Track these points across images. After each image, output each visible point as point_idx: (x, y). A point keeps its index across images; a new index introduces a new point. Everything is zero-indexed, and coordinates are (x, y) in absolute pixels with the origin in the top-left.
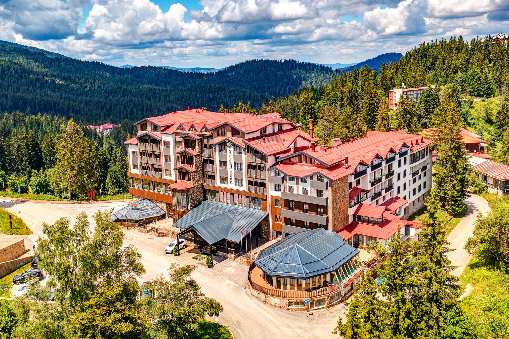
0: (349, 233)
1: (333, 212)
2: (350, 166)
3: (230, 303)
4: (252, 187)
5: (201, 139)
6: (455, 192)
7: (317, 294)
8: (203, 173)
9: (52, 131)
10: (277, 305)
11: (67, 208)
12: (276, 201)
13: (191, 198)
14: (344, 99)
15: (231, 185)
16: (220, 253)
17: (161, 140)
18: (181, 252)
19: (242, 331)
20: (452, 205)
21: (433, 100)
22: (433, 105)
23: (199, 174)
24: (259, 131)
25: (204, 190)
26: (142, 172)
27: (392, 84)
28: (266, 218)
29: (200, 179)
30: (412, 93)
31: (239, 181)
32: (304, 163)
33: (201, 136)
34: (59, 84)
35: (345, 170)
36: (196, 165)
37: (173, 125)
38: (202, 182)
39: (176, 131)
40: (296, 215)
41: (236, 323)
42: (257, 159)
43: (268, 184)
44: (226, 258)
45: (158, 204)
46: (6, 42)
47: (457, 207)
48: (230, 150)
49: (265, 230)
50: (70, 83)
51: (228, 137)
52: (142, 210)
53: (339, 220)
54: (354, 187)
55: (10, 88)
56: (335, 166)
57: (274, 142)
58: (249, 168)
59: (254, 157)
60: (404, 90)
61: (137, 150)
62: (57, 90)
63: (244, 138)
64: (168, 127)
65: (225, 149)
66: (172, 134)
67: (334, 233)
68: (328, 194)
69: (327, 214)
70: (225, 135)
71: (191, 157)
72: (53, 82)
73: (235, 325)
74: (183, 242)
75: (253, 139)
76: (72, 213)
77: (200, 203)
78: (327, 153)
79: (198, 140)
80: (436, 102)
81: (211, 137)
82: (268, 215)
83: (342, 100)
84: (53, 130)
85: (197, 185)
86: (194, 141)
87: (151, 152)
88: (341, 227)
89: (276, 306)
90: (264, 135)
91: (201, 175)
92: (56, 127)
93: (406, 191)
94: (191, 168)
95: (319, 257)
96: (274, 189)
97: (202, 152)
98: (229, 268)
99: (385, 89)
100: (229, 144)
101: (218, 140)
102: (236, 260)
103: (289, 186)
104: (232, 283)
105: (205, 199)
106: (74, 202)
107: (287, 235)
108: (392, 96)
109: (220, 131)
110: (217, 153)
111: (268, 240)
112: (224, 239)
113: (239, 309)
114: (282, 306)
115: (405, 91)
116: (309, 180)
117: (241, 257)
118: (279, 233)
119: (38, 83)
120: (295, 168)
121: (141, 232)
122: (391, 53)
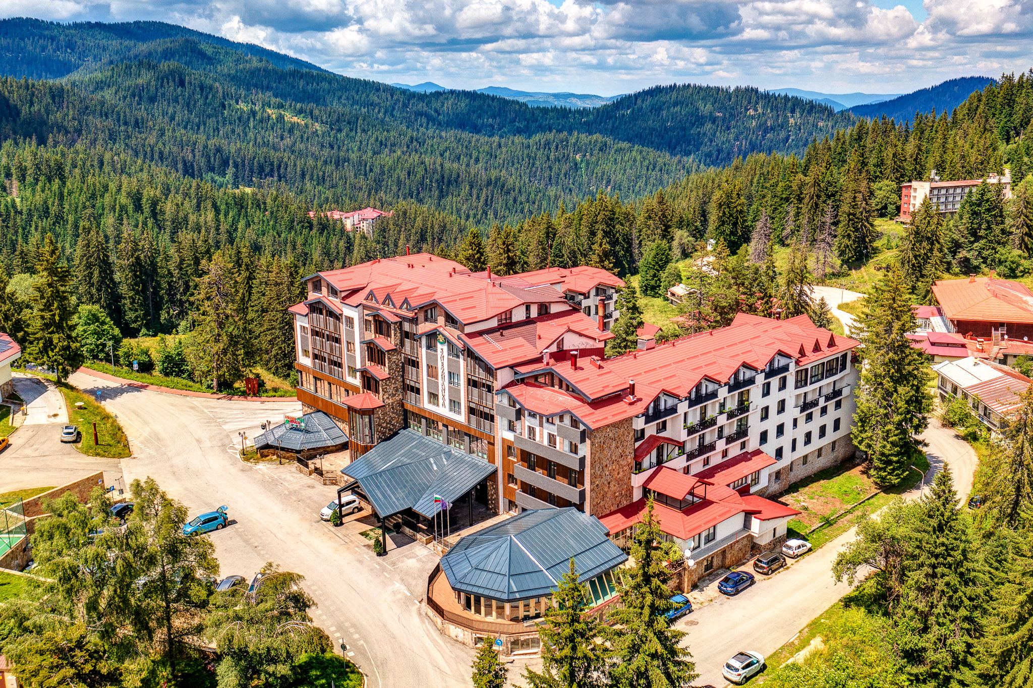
0: (625, 519)
1: (592, 483)
2: (640, 400)
3: (385, 626)
4: (473, 418)
5: (401, 322)
6: (889, 446)
7: (528, 629)
8: (403, 381)
9: (263, 221)
10: (459, 639)
11: (207, 407)
12: (508, 449)
13: (379, 425)
14: (803, 198)
15: (443, 410)
16: (407, 530)
17: (341, 315)
18: (345, 520)
19: (384, 677)
20: (881, 469)
21: (989, 210)
22: (988, 222)
23: (395, 383)
24: (496, 318)
25: (406, 412)
26: (314, 364)
27: (915, 169)
28: (493, 475)
29: (397, 391)
30: (951, 191)
31: (454, 404)
32: (557, 387)
33: (400, 317)
34: (291, 122)
35: (626, 407)
36: (389, 367)
37: (364, 288)
38: (401, 397)
39: (364, 302)
40: (538, 478)
41: (379, 663)
42: (481, 371)
43: (498, 419)
44: (415, 540)
45: (339, 424)
46: (201, 34)
47: (890, 474)
48: (442, 349)
49: (492, 495)
50: (310, 121)
51: (439, 325)
52: (307, 432)
53: (608, 495)
54: (651, 436)
55: (202, 127)
56: (610, 398)
57: (520, 340)
58: (469, 384)
59: (477, 366)
60: (934, 185)
61: (307, 325)
62: (286, 134)
63: (462, 331)
64: (354, 292)
65: (436, 346)
66: (357, 307)
67: (594, 519)
68: (585, 450)
69: (583, 485)
70: (435, 321)
71: (381, 353)
72: (281, 118)
73: (377, 666)
74: (354, 501)
75: (480, 333)
76: (210, 418)
77: (396, 433)
78: (603, 371)
79: (395, 323)
80: (995, 216)
81: (414, 321)
82: (495, 472)
83: (800, 200)
84: (265, 219)
85: (390, 401)
86: (389, 325)
87: (327, 333)
88: (613, 508)
89: (457, 641)
90: (505, 325)
91: (399, 385)
92: (272, 213)
93: (782, 438)
94: (381, 372)
95: (543, 564)
96: (506, 427)
97: (402, 344)
98: (411, 560)
99: (899, 181)
100: (440, 338)
101: (424, 327)
102: (428, 546)
103: (529, 427)
104: (403, 589)
105: (406, 426)
106: (221, 395)
107: (524, 510)
108: (908, 196)
109: (429, 312)
110: (424, 350)
111: (496, 514)
112: (410, 508)
113: (394, 638)
114: (466, 641)
115: (935, 188)
116: (557, 420)
117: (435, 542)
118: (512, 504)
119: (252, 119)
120: (542, 395)
121: (301, 472)
122: (972, 78)
